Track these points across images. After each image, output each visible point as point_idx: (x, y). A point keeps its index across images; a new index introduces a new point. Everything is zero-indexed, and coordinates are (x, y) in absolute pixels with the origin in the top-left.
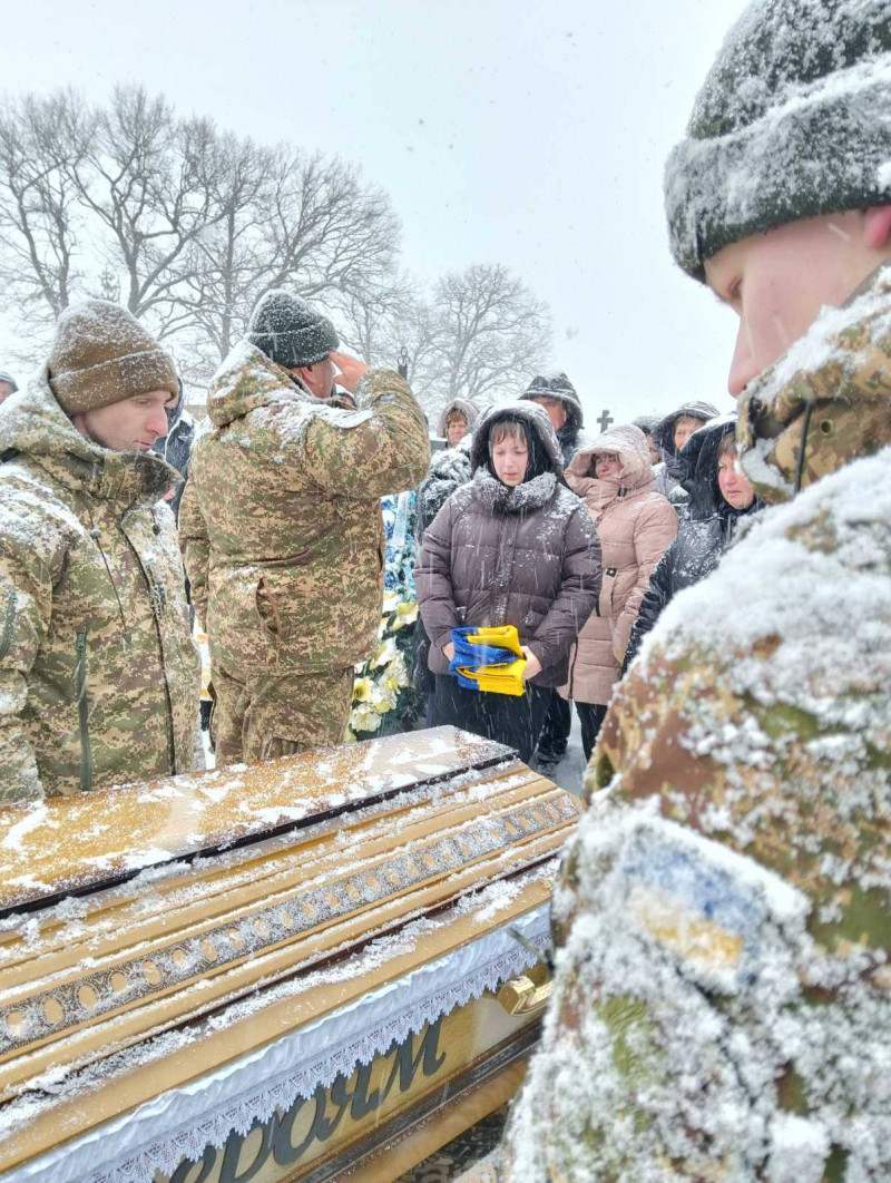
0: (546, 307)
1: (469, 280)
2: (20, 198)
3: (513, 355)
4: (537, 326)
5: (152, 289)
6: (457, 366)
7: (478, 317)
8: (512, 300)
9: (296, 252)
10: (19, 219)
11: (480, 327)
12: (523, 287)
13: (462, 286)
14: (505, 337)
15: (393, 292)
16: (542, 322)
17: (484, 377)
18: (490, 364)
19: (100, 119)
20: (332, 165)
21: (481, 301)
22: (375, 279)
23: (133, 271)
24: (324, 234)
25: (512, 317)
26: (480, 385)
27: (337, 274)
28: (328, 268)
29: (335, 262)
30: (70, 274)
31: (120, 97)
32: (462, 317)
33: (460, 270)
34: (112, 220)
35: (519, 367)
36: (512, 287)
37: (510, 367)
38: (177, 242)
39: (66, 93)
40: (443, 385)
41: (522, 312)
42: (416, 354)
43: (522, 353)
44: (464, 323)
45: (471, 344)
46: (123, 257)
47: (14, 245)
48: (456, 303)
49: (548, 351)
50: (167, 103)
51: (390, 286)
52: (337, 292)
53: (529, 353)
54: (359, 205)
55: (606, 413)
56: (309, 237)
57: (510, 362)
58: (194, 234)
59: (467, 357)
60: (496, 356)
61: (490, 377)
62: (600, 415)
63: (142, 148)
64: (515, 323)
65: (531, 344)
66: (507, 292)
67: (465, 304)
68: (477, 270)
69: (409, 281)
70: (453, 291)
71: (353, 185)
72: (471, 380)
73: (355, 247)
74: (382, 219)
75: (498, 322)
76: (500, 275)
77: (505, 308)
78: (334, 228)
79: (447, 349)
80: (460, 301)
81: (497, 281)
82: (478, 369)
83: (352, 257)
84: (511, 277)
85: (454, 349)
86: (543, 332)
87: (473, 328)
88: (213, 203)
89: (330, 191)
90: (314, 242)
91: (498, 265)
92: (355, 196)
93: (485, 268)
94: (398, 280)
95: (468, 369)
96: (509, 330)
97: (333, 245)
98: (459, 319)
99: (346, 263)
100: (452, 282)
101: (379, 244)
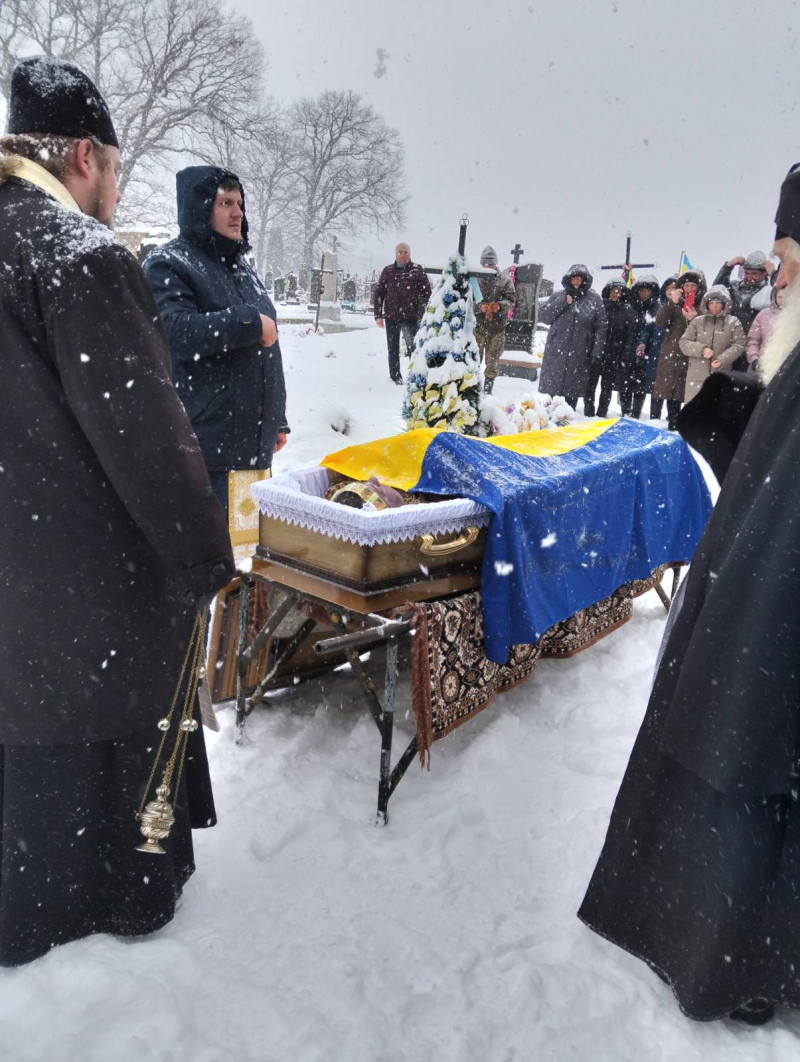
0: (395, 134)
1: (323, 106)
3: (365, 180)
4: (387, 153)
6: (314, 190)
7: (333, 142)
8: (363, 126)
9: (165, 78)
11: (334, 152)
12: (374, 115)
13: (316, 112)
14: (358, 162)
15: (258, 119)
16: (393, 149)
17: (339, 201)
18: (345, 188)
21: (334, 128)
22: (240, 105)
24: (189, 61)
25: (363, 142)
26: (335, 210)
27: (203, 100)
28: (194, 94)
29: (200, 88)
32: (317, 142)
33: (314, 95)
35: (372, 192)
36: (363, 114)
37: (363, 191)
40: (300, 207)
41: (373, 139)
42: (272, 177)
43: (374, 178)
44: (319, 147)
45: (326, 168)
48: (311, 129)
49: (398, 176)
51: (255, 112)
52: (204, 118)
53: (382, 177)
54: (224, 33)
55: (518, 246)
56: (178, 63)
57: (362, 187)
59: (323, 181)
60: (350, 180)
61: (346, 200)
62: (514, 248)
64: (367, 148)
65: (382, 169)
66: (359, 119)
67: (320, 129)
68: (330, 96)
69: (273, 108)
70: (308, 115)
71: (217, 13)
72: (328, 204)
73: (218, 73)
74: (244, 46)
75: (351, 148)
76: (352, 103)
77: (357, 134)
78: (198, 53)
79: (303, 173)
80: (315, 126)
81: (350, 107)
82: (333, 193)
83: (216, 83)
84: (362, 104)
85: (308, 172)
86: (393, 158)
87: (327, 153)
88: (81, 27)
89: (193, 18)
90: (182, 69)
91: (350, 92)
92: (219, 23)
93: (338, 95)
94: (262, 107)
95: (324, 193)
96: (361, 156)
97: (198, 70)
98: (314, 144)
99: (211, 89)
100: (307, 108)
101: (244, 71)
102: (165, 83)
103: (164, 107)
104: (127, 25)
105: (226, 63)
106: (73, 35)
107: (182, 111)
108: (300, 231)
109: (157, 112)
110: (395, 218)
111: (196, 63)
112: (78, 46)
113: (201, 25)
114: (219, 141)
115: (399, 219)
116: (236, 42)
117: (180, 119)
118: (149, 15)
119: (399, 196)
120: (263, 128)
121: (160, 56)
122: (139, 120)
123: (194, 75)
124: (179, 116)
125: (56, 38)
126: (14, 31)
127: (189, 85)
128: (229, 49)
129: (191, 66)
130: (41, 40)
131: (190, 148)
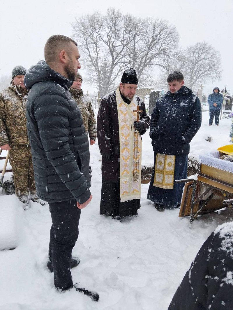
0: (218, 52)
1: (196, 47)
2: (86, 41)
3: (209, 67)
4: (216, 58)
5: (117, 60)
6: (193, 71)
7: (199, 57)
8: (208, 51)
9: (152, 46)
10: (86, 46)
11: (199, 60)
13: (194, 49)
14: (207, 62)
15: (177, 53)
16: (218, 57)
17: (200, 74)
18: (202, 70)
19: (104, 18)
20: (161, 21)
21: (199, 53)
22: (172, 50)
23: (112, 56)
24: (158, 40)
25: (208, 56)
26: (199, 76)
27: (162, 50)
28: (159, 49)
29: (161, 47)
30: (98, 58)
31: (109, 11)
32: (194, 57)
34: (107, 44)
35: (211, 70)
36: (208, 48)
37: (208, 70)
38: (123, 47)
39: (96, 13)
40: (188, 77)
41: (211, 54)
43: (212, 66)
44: (195, 59)
45: (197, 65)
46: (110, 52)
47: (85, 53)
48: (192, 54)
49: (219, 64)
50: (120, 11)
51: (176, 52)
52: (162, 55)
53: (214, 65)
54: (168, 31)
56: (156, 41)
57: (208, 69)
58: (126, 45)
59: (195, 69)
60: (204, 67)
61: (202, 73)
63: (115, 24)
64: (209, 58)
65: (214, 63)
66: (207, 49)
67: (195, 54)
68: (198, 44)
69: (182, 50)
70: (192, 50)
71: (166, 26)
72: (197, 75)
73: (166, 42)
74: (174, 34)
75: (205, 58)
76: (205, 45)
77: (206, 54)
78: (161, 38)
79: (189, 67)
80: (194, 53)
81: (204, 46)
82: (199, 71)
83: (166, 45)
84: (208, 45)
85: (191, 66)
86: (218, 59)
87: (197, 60)
88: (131, 36)
89: (160, 28)
90: (156, 43)
91: (204, 42)
92: (167, 28)
93: (201, 43)
94: (179, 50)
95: (196, 72)
96: (208, 60)
97: (161, 43)
98: (193, 58)
99: (164, 47)
100: (191, 48)
101: (173, 41)
102: (152, 47)
103: (151, 54)
104: (143, 34)
105: (168, 39)
106: (129, 38)
107: (156, 54)
108: (188, 83)
109: (149, 55)
110: (218, 77)
111: (160, 41)
112: (130, 41)
113: (162, 30)
114: (166, 61)
115: (219, 77)
116: (171, 33)
117: (156, 56)
118: (148, 30)
119: (219, 70)
120: (178, 56)
121: (151, 40)
122: (145, 58)
123: (160, 44)
124: (155, 55)
125: (125, 40)
126: (115, 40)
127: (158, 47)
128: (170, 35)
129: (159, 42)
130: (121, 41)
131: (158, 64)
